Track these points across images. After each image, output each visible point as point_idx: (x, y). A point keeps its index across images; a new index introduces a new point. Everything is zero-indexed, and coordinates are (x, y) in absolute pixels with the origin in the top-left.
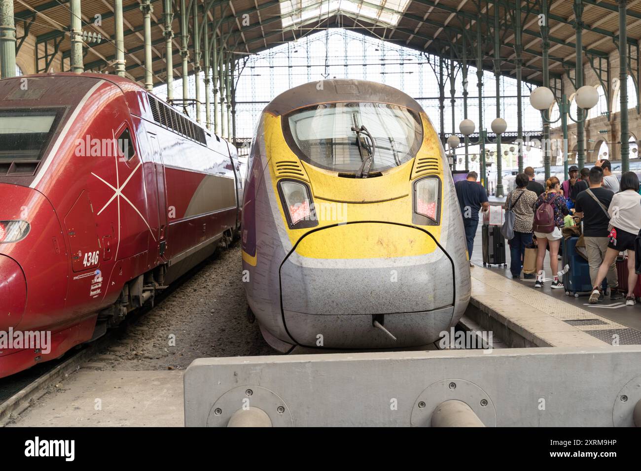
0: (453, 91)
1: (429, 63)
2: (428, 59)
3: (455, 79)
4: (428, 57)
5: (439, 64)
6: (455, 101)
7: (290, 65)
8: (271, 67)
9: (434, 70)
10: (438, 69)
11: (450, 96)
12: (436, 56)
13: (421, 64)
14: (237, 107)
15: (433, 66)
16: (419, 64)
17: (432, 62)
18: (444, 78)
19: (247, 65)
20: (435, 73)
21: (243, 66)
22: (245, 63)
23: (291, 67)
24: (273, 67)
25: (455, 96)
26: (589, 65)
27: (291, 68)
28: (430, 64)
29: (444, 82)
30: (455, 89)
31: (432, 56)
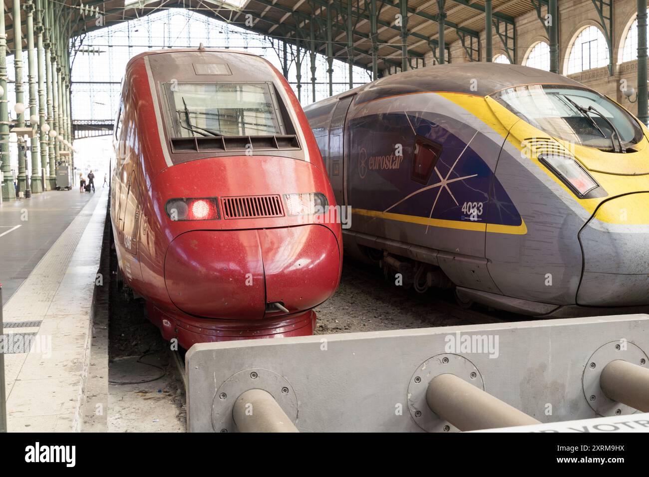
0: (299, 77)
1: (273, 47)
2: (272, 43)
3: (301, 64)
4: (272, 41)
5: (282, 49)
6: (300, 86)
7: (130, 45)
8: (109, 46)
9: (278, 55)
10: (281, 54)
11: (296, 81)
12: (280, 41)
13: (265, 48)
14: (74, 87)
15: (277, 51)
16: (263, 48)
17: (276, 46)
18: (288, 63)
19: (84, 43)
20: (279, 57)
21: (80, 44)
22: (82, 41)
23: (132, 46)
24: (112, 46)
25: (301, 82)
26: (431, 53)
27: (131, 48)
28: (274, 49)
29: (288, 67)
30: (301, 74)
31: (276, 41)
